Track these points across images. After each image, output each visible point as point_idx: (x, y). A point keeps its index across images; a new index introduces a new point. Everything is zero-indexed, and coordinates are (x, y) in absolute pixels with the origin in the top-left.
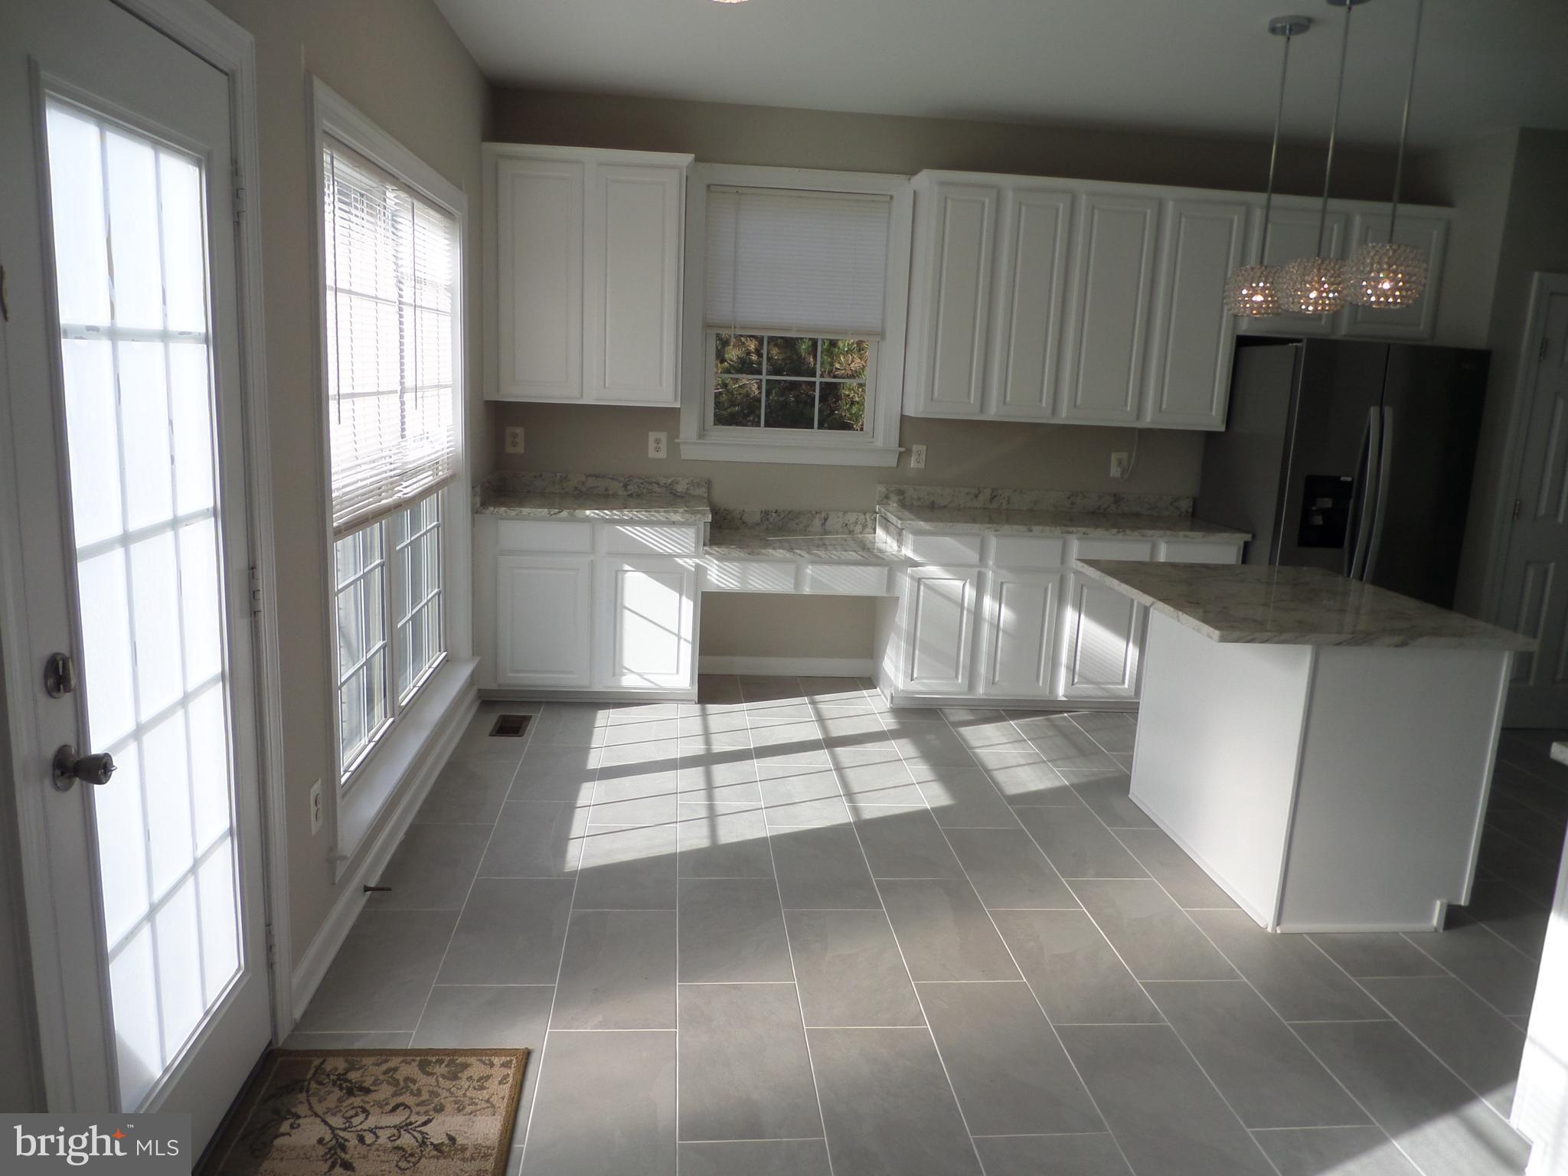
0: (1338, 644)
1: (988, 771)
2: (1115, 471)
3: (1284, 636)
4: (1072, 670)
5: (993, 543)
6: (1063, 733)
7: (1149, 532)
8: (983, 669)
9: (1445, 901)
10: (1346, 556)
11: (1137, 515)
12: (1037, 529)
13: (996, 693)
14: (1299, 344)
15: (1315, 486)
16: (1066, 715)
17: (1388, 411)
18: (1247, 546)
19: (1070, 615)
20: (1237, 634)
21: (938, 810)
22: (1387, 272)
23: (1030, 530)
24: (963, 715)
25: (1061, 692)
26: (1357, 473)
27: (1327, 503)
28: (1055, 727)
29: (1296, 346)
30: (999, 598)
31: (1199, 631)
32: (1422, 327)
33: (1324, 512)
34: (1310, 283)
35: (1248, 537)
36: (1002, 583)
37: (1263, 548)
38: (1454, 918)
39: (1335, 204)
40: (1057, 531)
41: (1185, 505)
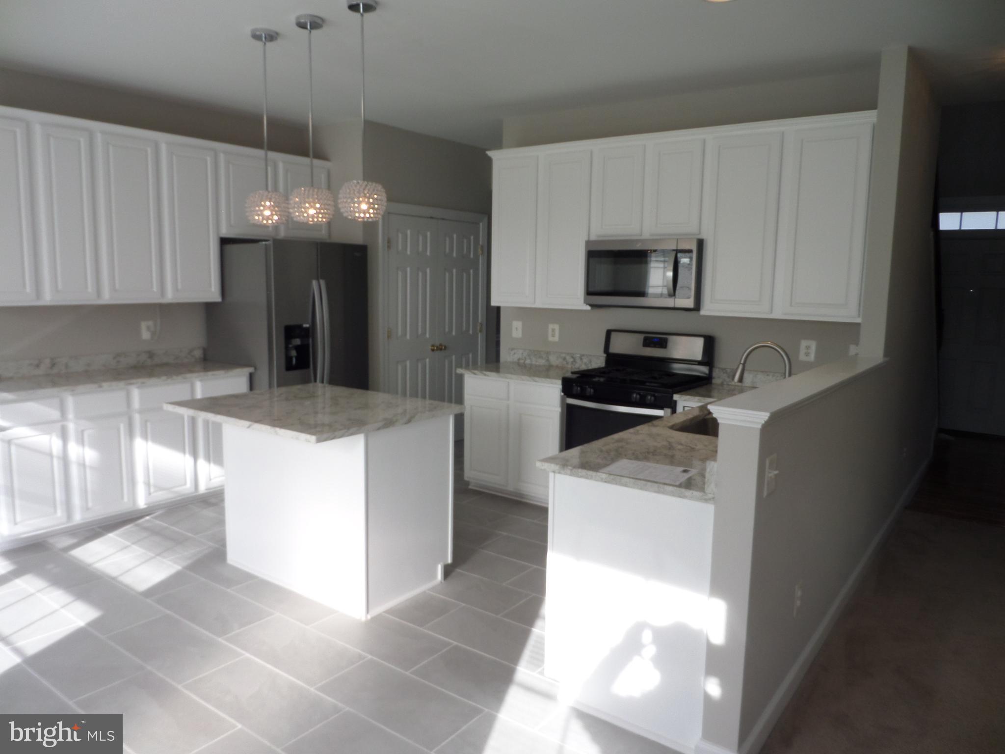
0: (379, 429)
1: (114, 579)
2: (146, 335)
3: (352, 430)
4: (148, 484)
5: (70, 401)
6: (154, 532)
7: (189, 375)
8: (76, 500)
9: (442, 563)
10: (312, 375)
11: (166, 364)
12: (105, 385)
13: (91, 516)
14: (267, 243)
15: (290, 332)
16: (148, 518)
17: (322, 282)
18: (251, 377)
19: (140, 444)
20: (325, 436)
21: (93, 624)
22: (363, 198)
23: (100, 387)
24: (67, 541)
25: (142, 502)
26: (310, 320)
27: (297, 342)
28: (146, 529)
29: (266, 245)
30: (81, 441)
31: (297, 439)
32: (324, 232)
33: (297, 348)
34: (309, 203)
35: (251, 370)
36: (83, 431)
37: (263, 376)
38: (448, 571)
39: (272, 155)
40: (122, 384)
41: (198, 353)
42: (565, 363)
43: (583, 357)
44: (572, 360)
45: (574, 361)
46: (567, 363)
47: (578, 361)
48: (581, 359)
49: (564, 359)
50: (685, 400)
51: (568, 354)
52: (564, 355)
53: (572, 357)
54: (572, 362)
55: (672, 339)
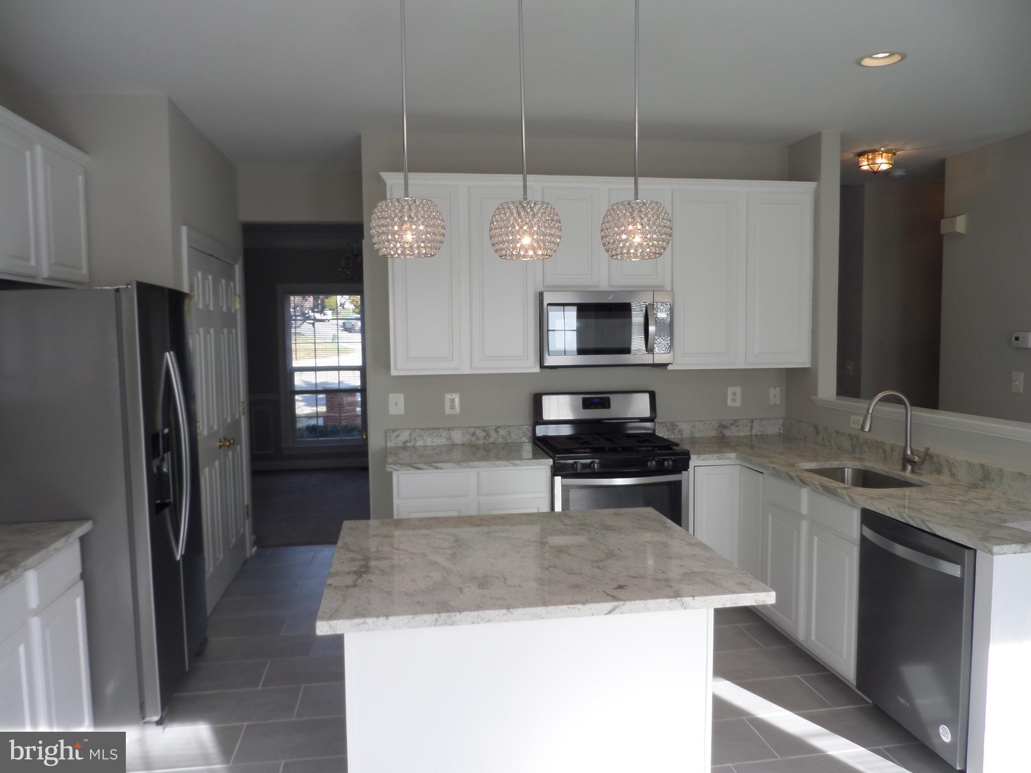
42: (473, 439)
43: (499, 430)
44: (484, 434)
45: (488, 435)
46: (478, 439)
47: (493, 434)
48: (497, 431)
49: (474, 434)
50: (703, 460)
51: (478, 428)
52: (473, 430)
53: (484, 431)
54: (484, 436)
55: (614, 398)
